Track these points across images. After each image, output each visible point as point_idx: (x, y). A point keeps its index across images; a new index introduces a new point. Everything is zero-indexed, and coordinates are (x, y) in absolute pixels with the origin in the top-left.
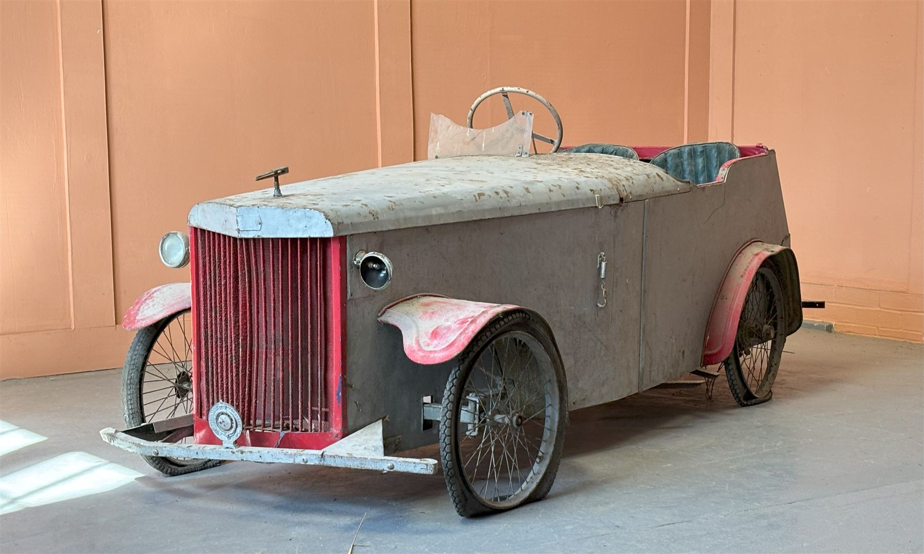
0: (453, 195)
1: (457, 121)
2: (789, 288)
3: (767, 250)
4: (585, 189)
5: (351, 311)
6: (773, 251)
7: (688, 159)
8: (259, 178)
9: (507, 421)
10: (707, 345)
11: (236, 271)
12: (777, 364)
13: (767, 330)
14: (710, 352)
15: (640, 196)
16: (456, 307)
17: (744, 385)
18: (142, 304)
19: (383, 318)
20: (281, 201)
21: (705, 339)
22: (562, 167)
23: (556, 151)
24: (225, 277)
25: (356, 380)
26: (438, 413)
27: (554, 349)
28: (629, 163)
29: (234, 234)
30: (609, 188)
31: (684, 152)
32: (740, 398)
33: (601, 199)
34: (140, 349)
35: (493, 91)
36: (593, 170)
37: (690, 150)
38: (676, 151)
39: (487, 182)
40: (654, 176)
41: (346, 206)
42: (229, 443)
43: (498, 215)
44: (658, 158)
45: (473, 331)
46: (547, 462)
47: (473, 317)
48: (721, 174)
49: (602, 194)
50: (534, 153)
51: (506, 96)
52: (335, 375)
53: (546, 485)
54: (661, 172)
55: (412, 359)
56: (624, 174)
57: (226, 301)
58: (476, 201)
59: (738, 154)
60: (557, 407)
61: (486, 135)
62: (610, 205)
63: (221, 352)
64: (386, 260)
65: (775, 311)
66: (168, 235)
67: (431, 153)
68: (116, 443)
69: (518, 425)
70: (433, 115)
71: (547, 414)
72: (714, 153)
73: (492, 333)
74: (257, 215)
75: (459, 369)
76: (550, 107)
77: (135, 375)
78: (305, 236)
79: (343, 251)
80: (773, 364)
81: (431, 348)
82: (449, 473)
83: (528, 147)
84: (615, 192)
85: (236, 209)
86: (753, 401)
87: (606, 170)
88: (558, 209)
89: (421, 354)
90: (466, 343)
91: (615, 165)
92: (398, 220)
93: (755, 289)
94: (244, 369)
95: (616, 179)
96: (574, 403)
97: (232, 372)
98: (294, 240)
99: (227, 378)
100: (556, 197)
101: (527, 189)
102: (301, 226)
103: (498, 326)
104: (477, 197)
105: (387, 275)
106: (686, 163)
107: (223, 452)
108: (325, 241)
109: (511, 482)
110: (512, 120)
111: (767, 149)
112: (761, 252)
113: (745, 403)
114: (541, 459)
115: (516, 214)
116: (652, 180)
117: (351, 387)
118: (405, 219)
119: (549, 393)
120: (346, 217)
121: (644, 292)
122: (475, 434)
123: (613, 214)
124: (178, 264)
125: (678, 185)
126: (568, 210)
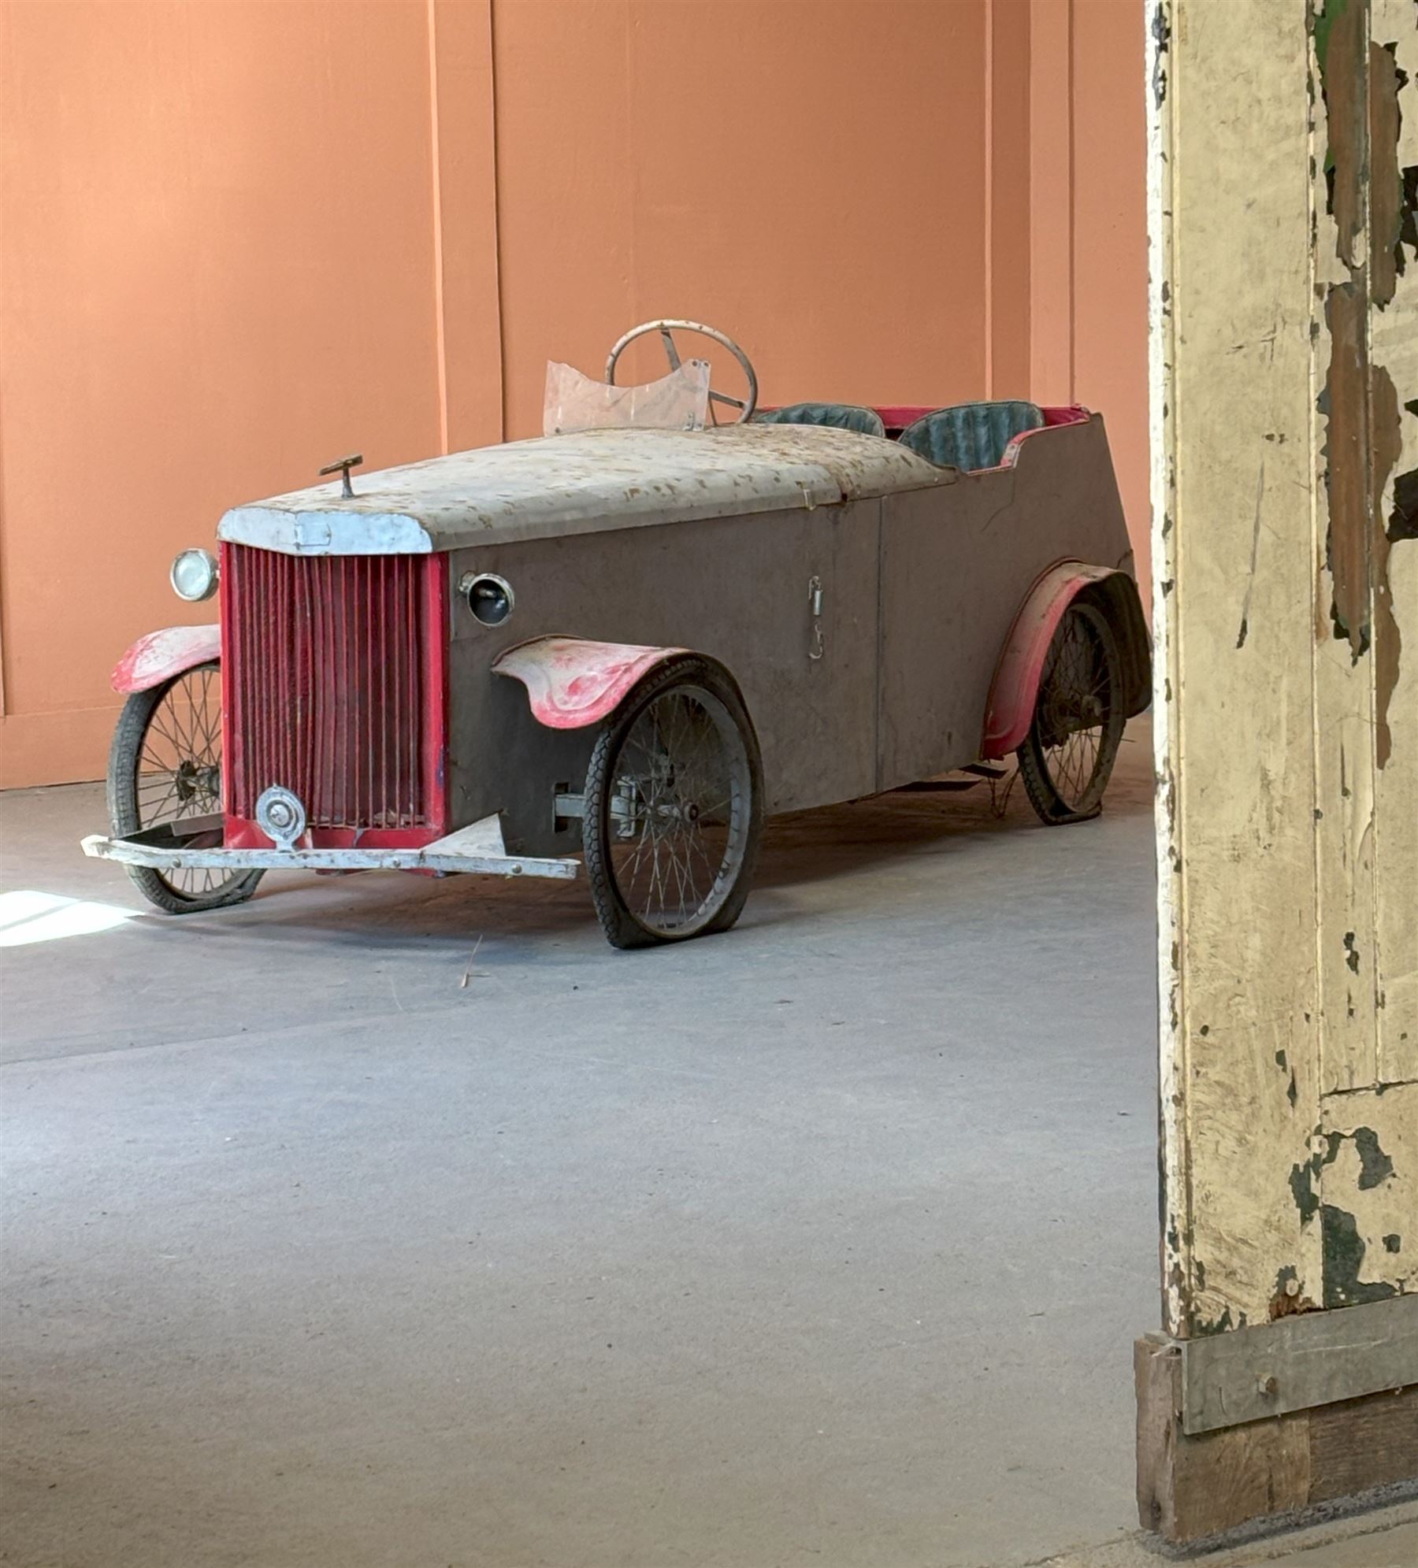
0: (594, 493)
1: (590, 374)
2: (1130, 638)
3: (1085, 574)
4: (788, 481)
5: (455, 656)
6: (1094, 577)
7: (962, 429)
8: (325, 472)
9: (676, 812)
10: (990, 726)
11: (292, 603)
12: (1110, 761)
13: (1088, 703)
14: (994, 737)
15: (874, 490)
16: (603, 651)
17: (1052, 790)
18: (137, 657)
19: (499, 668)
20: (356, 503)
21: (986, 715)
22: (754, 448)
23: (747, 421)
24: (276, 612)
25: (462, 755)
26: (576, 806)
27: (743, 713)
28: (857, 440)
29: (291, 550)
30: (825, 480)
31: (957, 417)
32: (1044, 811)
33: (813, 495)
34: (134, 723)
35: (647, 326)
36: (801, 452)
37: (967, 413)
38: (943, 416)
39: (642, 472)
40: (897, 460)
41: (447, 509)
42: (285, 844)
43: (658, 520)
44: (915, 427)
45: (628, 683)
46: (733, 876)
47: (627, 664)
48: (1009, 454)
49: (815, 488)
50: (712, 423)
51: (668, 334)
52: (433, 748)
53: (732, 910)
54: (909, 454)
55: (544, 722)
56: (849, 458)
57: (276, 645)
58: (628, 500)
59: (1040, 420)
60: (748, 797)
61: (635, 397)
62: (827, 506)
63: (269, 719)
64: (505, 585)
65: (1105, 674)
66: (185, 554)
67: (548, 426)
68: (112, 855)
69: (692, 817)
70: (550, 364)
71: (733, 808)
72: (1005, 419)
73: (654, 686)
74: (324, 524)
75: (609, 736)
76: (736, 351)
77: (127, 761)
78: (392, 551)
79: (444, 573)
80: (1104, 761)
81: (569, 707)
82: (597, 881)
83: (702, 415)
84: (834, 485)
85: (294, 516)
86: (1067, 817)
87: (822, 451)
88: (748, 512)
89: (557, 715)
90: (619, 699)
91: (836, 444)
92: (518, 529)
93: (1070, 638)
94: (304, 742)
95: (837, 466)
96: (776, 804)
97: (285, 747)
98: (376, 558)
99: (278, 755)
100: (744, 494)
101: (701, 483)
102: (386, 538)
103: (662, 677)
104: (629, 495)
105: (507, 604)
106: (960, 434)
107: (277, 857)
108: (419, 559)
109: (682, 902)
110: (677, 372)
111: (1088, 413)
112: (1074, 579)
113: (1054, 819)
114: (726, 872)
115: (685, 519)
116: (893, 466)
117: (455, 764)
118: (528, 527)
119: (735, 777)
120: (449, 525)
121: (881, 639)
122: (630, 834)
123: (831, 517)
124: (199, 596)
125: (935, 474)
126: (763, 512)
